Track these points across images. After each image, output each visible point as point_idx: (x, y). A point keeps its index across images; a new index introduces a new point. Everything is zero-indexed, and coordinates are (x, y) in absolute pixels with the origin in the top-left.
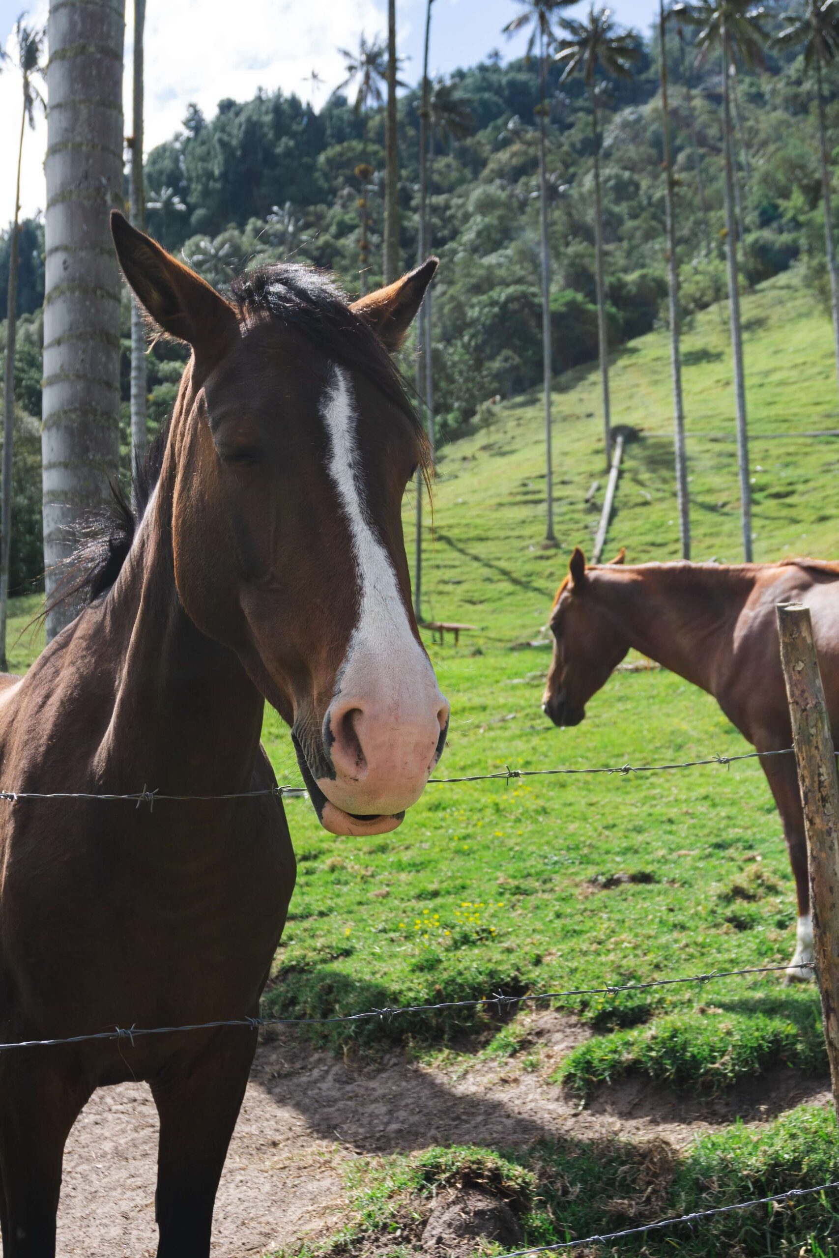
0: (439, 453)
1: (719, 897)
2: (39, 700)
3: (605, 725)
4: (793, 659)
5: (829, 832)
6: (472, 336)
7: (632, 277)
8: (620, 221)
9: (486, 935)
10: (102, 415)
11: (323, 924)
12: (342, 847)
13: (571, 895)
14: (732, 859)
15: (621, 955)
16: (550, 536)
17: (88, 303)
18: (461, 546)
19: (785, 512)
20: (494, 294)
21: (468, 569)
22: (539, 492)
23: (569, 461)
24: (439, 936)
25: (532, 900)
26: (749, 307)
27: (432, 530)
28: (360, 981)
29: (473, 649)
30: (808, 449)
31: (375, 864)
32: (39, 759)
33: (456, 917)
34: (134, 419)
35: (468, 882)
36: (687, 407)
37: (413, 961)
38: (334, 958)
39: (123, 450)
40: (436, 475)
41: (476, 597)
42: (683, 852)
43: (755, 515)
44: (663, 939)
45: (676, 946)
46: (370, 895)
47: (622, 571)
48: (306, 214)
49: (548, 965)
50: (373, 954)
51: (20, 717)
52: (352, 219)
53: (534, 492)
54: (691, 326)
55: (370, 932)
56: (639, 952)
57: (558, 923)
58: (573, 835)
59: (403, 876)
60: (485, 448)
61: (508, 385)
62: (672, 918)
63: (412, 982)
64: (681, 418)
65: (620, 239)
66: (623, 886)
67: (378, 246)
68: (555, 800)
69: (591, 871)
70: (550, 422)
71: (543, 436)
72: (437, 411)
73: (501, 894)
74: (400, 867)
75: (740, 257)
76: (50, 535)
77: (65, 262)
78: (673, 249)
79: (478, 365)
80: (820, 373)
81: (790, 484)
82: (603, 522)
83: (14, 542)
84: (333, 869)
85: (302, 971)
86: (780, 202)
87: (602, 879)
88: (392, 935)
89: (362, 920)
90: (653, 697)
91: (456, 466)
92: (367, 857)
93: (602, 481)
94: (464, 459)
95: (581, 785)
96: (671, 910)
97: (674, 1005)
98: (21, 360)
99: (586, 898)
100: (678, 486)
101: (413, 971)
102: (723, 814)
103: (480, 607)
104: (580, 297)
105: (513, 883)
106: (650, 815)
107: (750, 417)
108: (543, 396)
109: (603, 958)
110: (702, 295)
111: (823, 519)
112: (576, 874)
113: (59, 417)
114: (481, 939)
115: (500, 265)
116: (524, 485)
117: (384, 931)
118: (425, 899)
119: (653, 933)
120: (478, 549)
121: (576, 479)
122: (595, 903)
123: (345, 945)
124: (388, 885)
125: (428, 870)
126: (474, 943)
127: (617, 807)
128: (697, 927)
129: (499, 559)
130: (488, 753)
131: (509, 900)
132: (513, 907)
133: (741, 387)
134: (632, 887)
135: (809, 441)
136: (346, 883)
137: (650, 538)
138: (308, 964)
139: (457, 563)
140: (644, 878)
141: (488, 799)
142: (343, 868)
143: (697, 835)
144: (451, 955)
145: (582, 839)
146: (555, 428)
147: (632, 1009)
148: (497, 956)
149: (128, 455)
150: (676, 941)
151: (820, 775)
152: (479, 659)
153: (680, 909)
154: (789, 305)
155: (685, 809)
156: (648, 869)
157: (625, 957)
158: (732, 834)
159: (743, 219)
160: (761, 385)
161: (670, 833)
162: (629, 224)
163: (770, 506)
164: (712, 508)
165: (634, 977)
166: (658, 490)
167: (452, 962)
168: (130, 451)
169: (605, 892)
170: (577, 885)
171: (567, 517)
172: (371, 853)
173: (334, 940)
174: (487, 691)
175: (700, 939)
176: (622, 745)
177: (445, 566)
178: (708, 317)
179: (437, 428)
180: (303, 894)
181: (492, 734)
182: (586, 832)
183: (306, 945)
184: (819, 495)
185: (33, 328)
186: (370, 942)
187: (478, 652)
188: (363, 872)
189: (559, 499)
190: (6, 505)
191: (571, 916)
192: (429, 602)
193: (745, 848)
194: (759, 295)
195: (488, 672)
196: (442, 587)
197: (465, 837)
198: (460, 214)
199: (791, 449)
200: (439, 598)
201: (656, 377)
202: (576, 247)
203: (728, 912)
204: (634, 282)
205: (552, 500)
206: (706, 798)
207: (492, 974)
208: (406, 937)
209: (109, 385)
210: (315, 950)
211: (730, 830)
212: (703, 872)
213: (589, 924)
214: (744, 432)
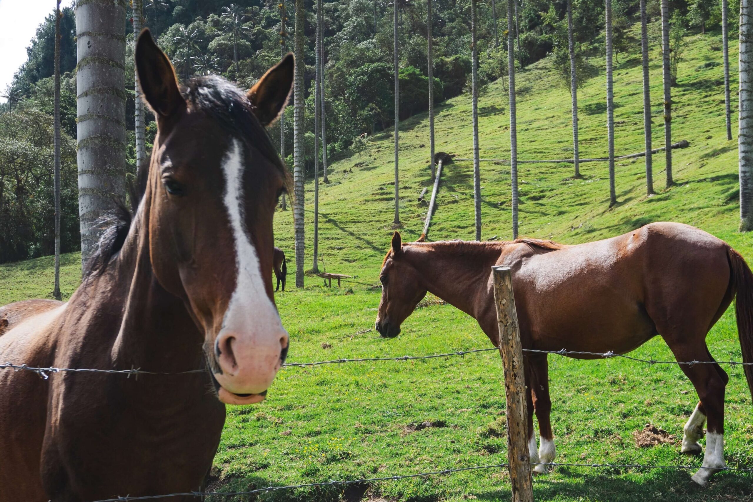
0: (329, 168)
1: (481, 435)
2: (78, 316)
3: (424, 336)
4: (500, 297)
5: (517, 393)
6: (350, 94)
7: (450, 59)
8: (444, 23)
9: (346, 456)
10: (114, 141)
11: (251, 451)
12: (264, 406)
13: (397, 434)
14: (491, 414)
15: (422, 467)
16: (397, 221)
17: (104, 70)
18: (342, 226)
19: (538, 209)
20: (365, 67)
21: (347, 240)
22: (390, 193)
23: (409, 174)
24: (319, 456)
25: (373, 437)
26: (521, 81)
27: (325, 216)
28: (272, 482)
29: (347, 289)
30: (553, 170)
31: (283, 416)
32: (78, 350)
33: (329, 446)
34: (137, 142)
35: (338, 426)
36: (480, 143)
37: (303, 470)
38: (257, 469)
39: (131, 161)
40: (327, 181)
41: (352, 257)
42: (463, 410)
43: (520, 210)
44: (446, 458)
45: (454, 462)
46: (280, 434)
47: (423, 246)
48: (247, 12)
49: (381, 473)
50: (280, 467)
51: (65, 326)
52: (275, 16)
53: (387, 194)
54: (485, 92)
55: (279, 454)
56: (433, 465)
57: (388, 450)
58: (401, 400)
59: (300, 423)
60: (357, 165)
61: (372, 126)
62: (453, 446)
63: (302, 482)
64: (477, 149)
65: (443, 35)
66: (426, 429)
67: (292, 34)
68: (392, 380)
69: (409, 420)
70: (398, 150)
71: (394, 159)
72: (328, 142)
73: (356, 433)
74: (299, 418)
75: (516, 49)
76: (83, 215)
77: (89, 43)
78: (475, 42)
79: (354, 113)
80: (562, 123)
81: (542, 192)
82: (429, 213)
83: (63, 218)
84: (259, 419)
85: (239, 477)
86: (542, 13)
87: (416, 425)
88: (291, 456)
89: (275, 448)
90: (453, 320)
91: (340, 176)
92: (279, 412)
93: (429, 188)
94: (345, 171)
95: (408, 371)
96: (453, 442)
97: (451, 495)
98: (64, 101)
99: (405, 435)
100: (474, 192)
101: (303, 476)
102: (488, 388)
103: (354, 264)
104: (417, 71)
105: (363, 427)
106: (446, 388)
107: (519, 149)
108: (394, 133)
109: (412, 469)
110: (493, 72)
111: (561, 213)
112: (401, 422)
113: (87, 142)
114: (343, 458)
115: (368, 48)
116: (382, 189)
117: (287, 454)
118: (312, 436)
119: (441, 455)
120: (353, 228)
121: (413, 186)
122: (410, 438)
123: (264, 462)
124: (291, 428)
125: (315, 420)
126: (339, 460)
127: (428, 384)
128: (467, 451)
129: (366, 234)
130: (354, 352)
131: (360, 437)
132: (363, 441)
133: (514, 130)
134: (432, 429)
135: (554, 165)
136: (266, 427)
137: (457, 223)
138: (242, 473)
139: (339, 237)
140: (440, 424)
141: (352, 379)
142: (265, 418)
143: (472, 400)
144: (325, 467)
145: (406, 402)
146: (401, 154)
147: (427, 497)
148: (351, 468)
149: (135, 165)
150: (454, 459)
151: (513, 362)
152: (351, 296)
153: (458, 441)
154: (545, 79)
155: (466, 386)
156: (442, 419)
157: (424, 468)
158: (492, 399)
159: (519, 24)
160: (527, 130)
161: (457, 399)
162: (449, 25)
163: (529, 205)
164: (495, 205)
165: (429, 479)
166: (463, 194)
167: (325, 471)
168: (136, 162)
169: (416, 432)
170: (401, 428)
171: (408, 209)
172: (282, 410)
173: (257, 459)
174: (355, 315)
175: (468, 458)
176: (433, 348)
177: (332, 239)
178: (496, 86)
179: (328, 152)
180: (240, 433)
181: (357, 340)
182: (408, 398)
183: (241, 462)
184: (558, 199)
185: (72, 81)
186: (278, 460)
187: (351, 292)
188: (277, 421)
189: (403, 198)
190: (57, 195)
191: (396, 445)
192: (322, 260)
193: (499, 408)
194: (528, 73)
195: (356, 303)
196: (330, 251)
197: (338, 401)
198: (343, 15)
199: (543, 170)
200: (328, 258)
201: (463, 124)
202: (416, 39)
203: (485, 443)
204: (451, 62)
205: (398, 198)
206: (479, 379)
207: (348, 478)
208: (300, 458)
209: (118, 122)
210: (246, 465)
211: (492, 397)
212: (474, 421)
213: (405, 450)
214: (515, 159)
